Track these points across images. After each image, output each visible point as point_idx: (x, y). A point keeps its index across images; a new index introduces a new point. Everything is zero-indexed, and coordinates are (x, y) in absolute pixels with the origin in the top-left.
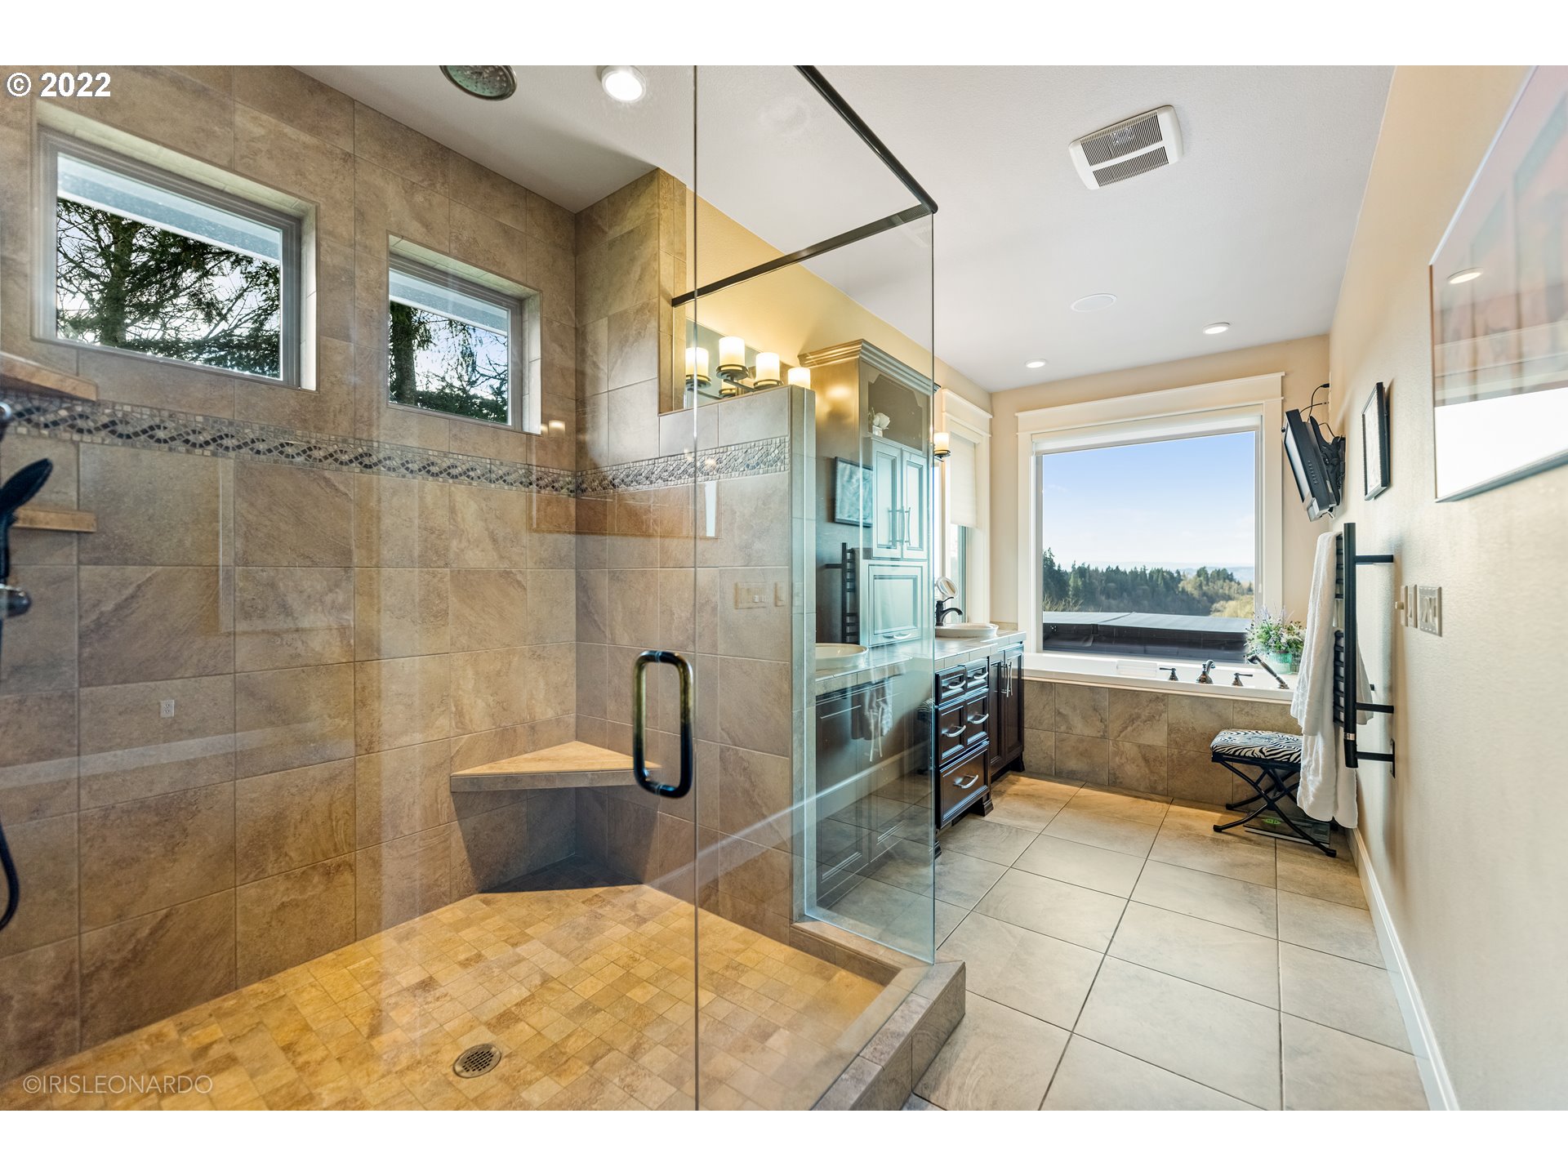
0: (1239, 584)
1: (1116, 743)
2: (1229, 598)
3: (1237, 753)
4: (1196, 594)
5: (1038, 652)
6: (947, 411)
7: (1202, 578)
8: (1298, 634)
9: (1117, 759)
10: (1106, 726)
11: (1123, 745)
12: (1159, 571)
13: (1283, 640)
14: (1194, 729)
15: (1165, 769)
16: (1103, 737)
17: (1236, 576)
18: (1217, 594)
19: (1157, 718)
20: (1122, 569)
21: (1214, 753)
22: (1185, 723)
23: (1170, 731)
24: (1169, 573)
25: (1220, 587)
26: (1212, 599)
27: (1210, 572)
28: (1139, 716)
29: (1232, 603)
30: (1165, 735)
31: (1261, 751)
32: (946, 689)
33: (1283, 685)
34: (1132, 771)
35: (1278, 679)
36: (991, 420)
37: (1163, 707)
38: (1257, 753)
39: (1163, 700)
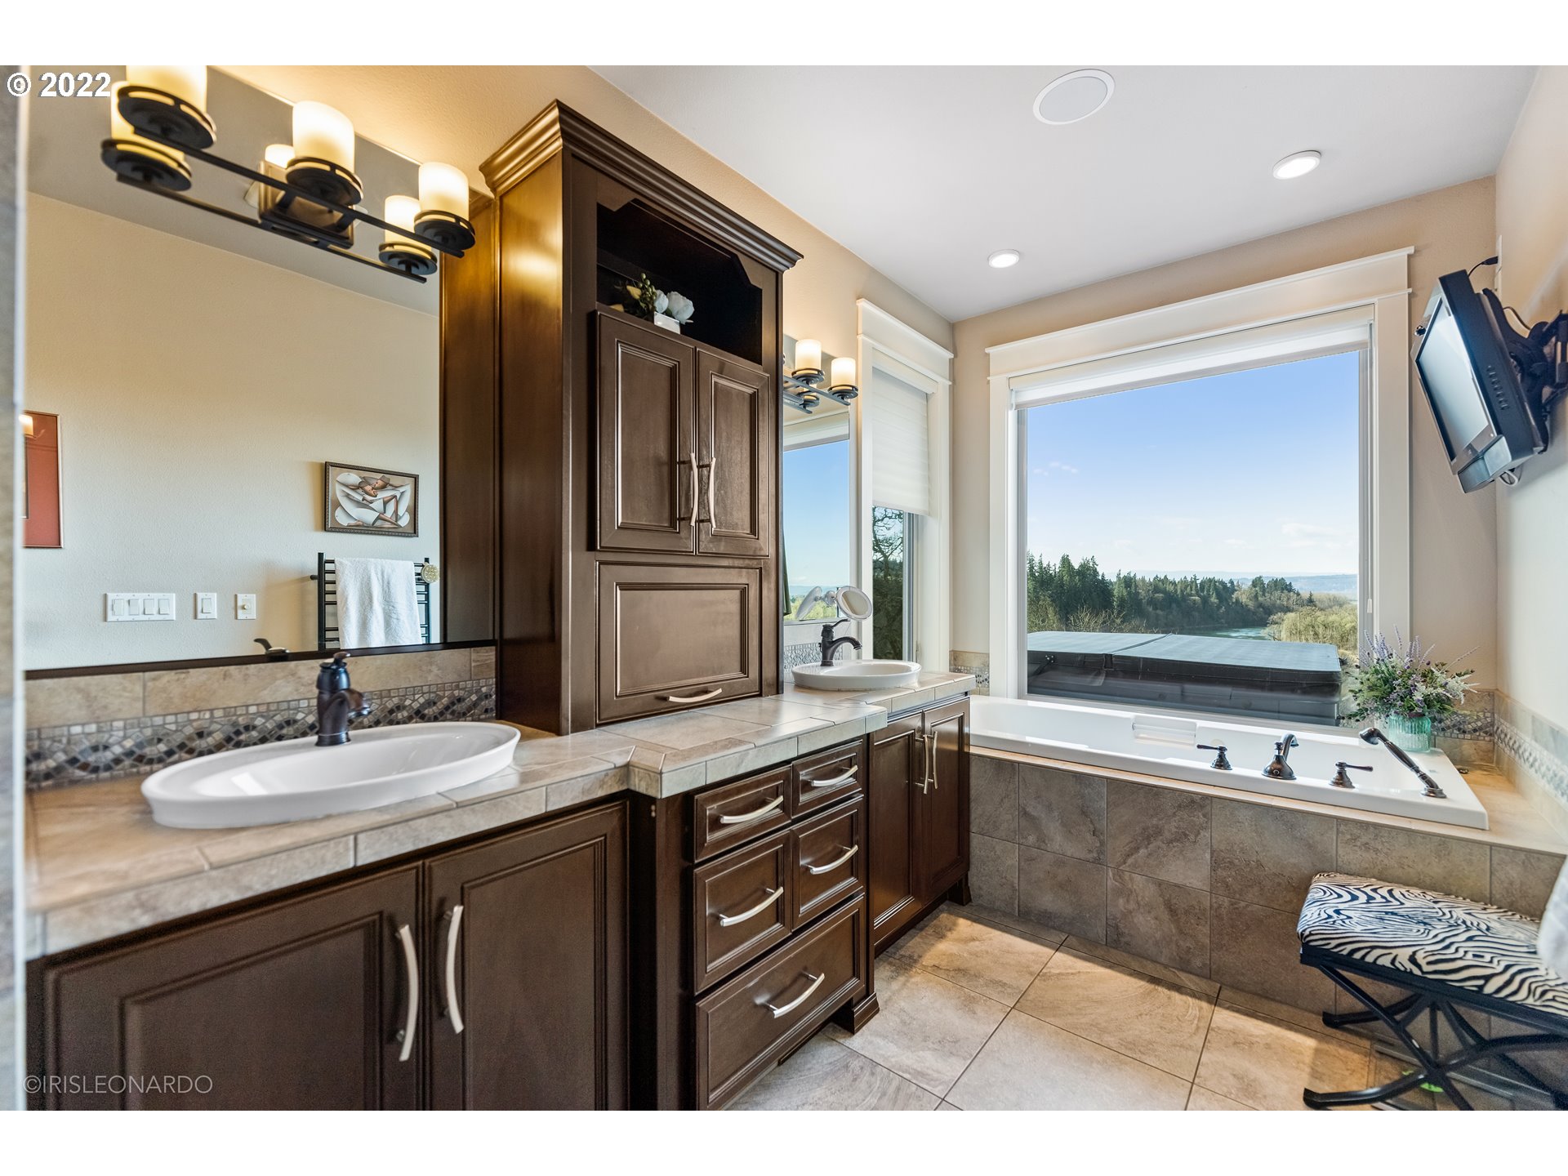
0: (1298, 594)
1: (1119, 874)
2: (1287, 610)
3: (1357, 956)
4: (1251, 605)
5: (1020, 697)
6: (864, 334)
7: (1257, 589)
8: (1444, 686)
9: (1121, 901)
10: (1102, 843)
11: (1131, 879)
12: (1210, 580)
13: (1418, 696)
14: (1260, 865)
15: (1206, 930)
16: (1097, 861)
17: (1295, 586)
18: (1274, 605)
19: (1192, 837)
20: (1170, 578)
21: (1306, 945)
22: (1242, 850)
23: (1216, 864)
24: (1222, 583)
25: (1276, 597)
26: (1269, 611)
27: (1266, 582)
28: (1159, 832)
29: (1291, 615)
30: (1206, 870)
31: (1413, 959)
32: (807, 787)
33: (1433, 790)
34: (1147, 925)
35: (1424, 777)
36: (952, 362)
37: (1202, 819)
38: (1403, 962)
39: (1202, 807)
